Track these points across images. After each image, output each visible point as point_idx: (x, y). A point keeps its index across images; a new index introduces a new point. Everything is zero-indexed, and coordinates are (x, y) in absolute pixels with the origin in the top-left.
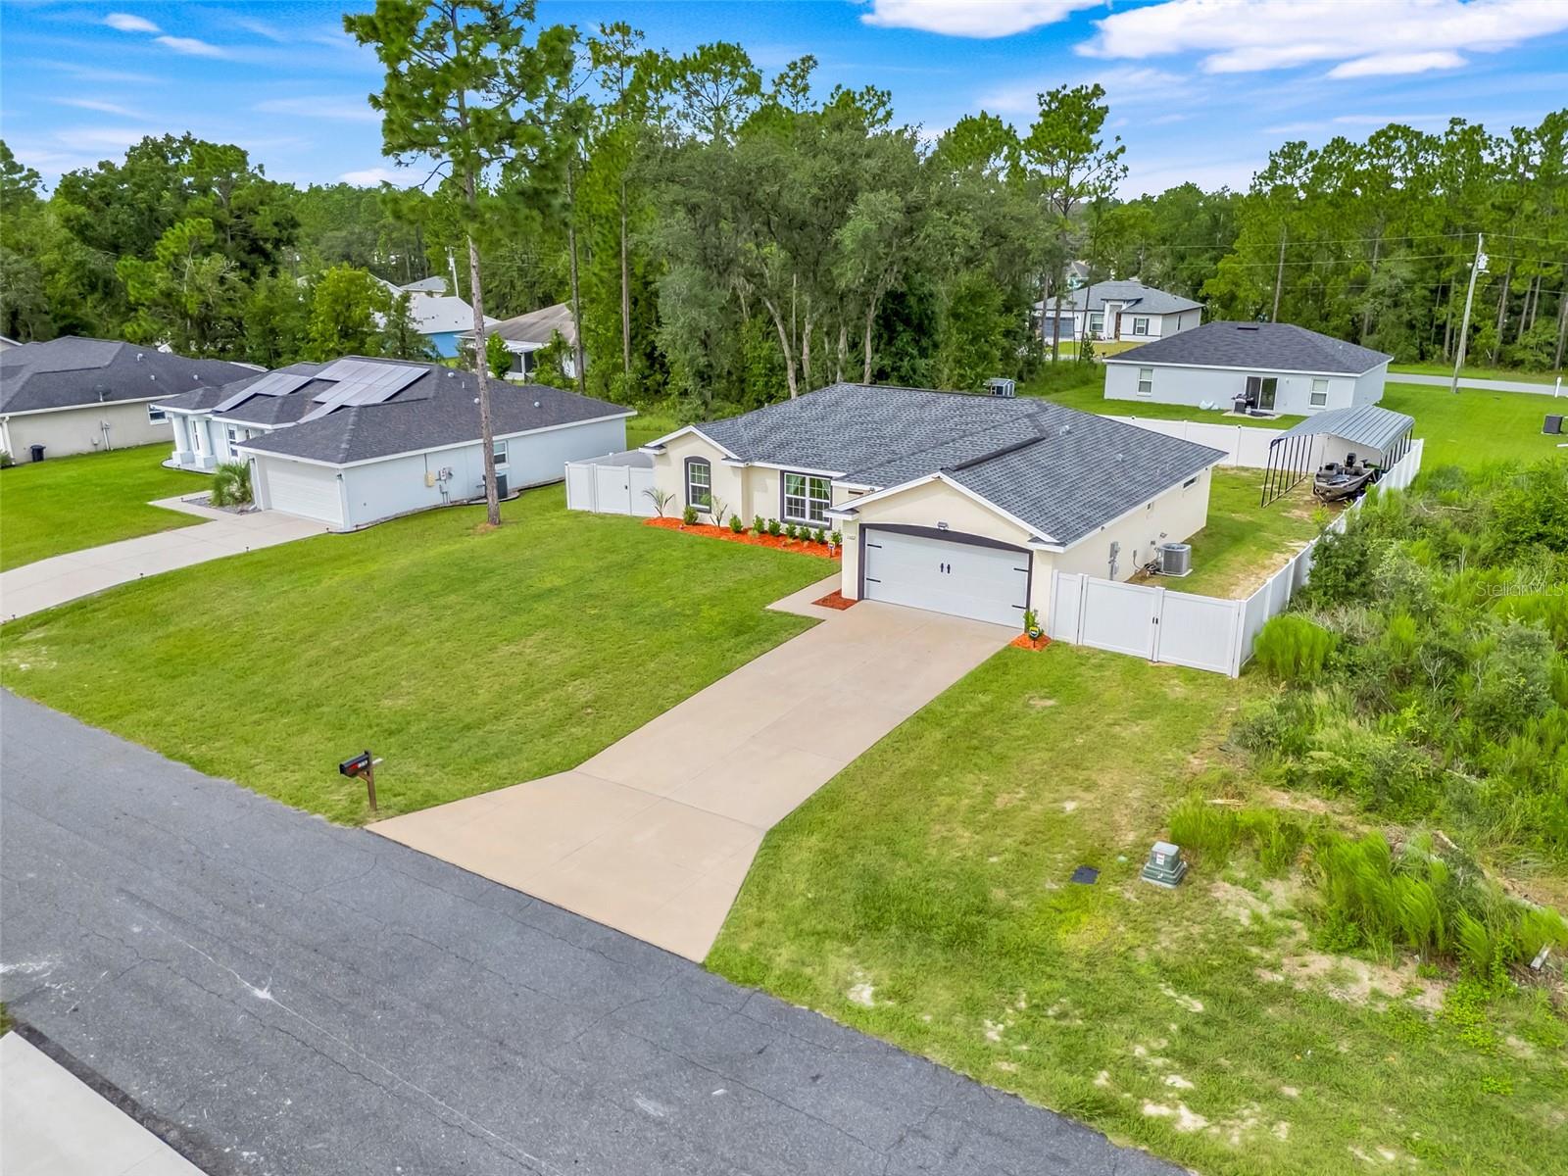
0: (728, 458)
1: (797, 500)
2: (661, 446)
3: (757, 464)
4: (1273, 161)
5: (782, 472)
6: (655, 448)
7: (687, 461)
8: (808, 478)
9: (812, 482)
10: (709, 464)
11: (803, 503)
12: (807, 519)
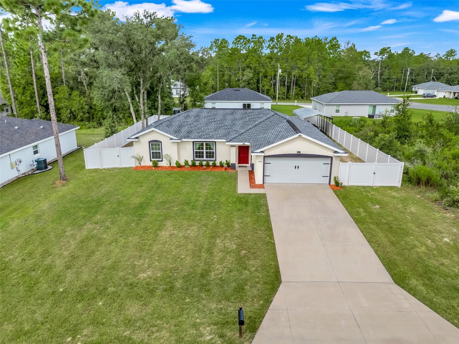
0: (172, 139)
1: (200, 152)
2: (137, 138)
3: (184, 140)
4: (212, 44)
5: (193, 142)
6: (135, 138)
7: (149, 142)
8: (204, 143)
9: (207, 145)
10: (161, 142)
11: (203, 153)
12: (205, 158)
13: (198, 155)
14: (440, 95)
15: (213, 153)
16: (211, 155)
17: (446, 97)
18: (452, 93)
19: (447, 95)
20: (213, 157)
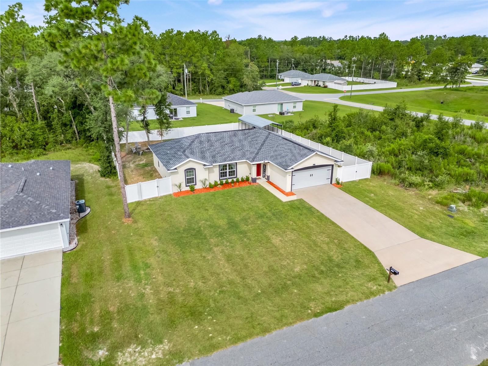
0: (205, 165)
2: (176, 169)
3: (214, 164)
5: (219, 165)
6: (174, 169)
7: (185, 170)
9: (229, 166)
10: (195, 169)
11: (226, 172)
12: (228, 177)
13: (223, 174)
14: (304, 83)
15: (234, 171)
16: (232, 173)
17: (309, 85)
18: (313, 82)
19: (310, 83)
20: (234, 175)
